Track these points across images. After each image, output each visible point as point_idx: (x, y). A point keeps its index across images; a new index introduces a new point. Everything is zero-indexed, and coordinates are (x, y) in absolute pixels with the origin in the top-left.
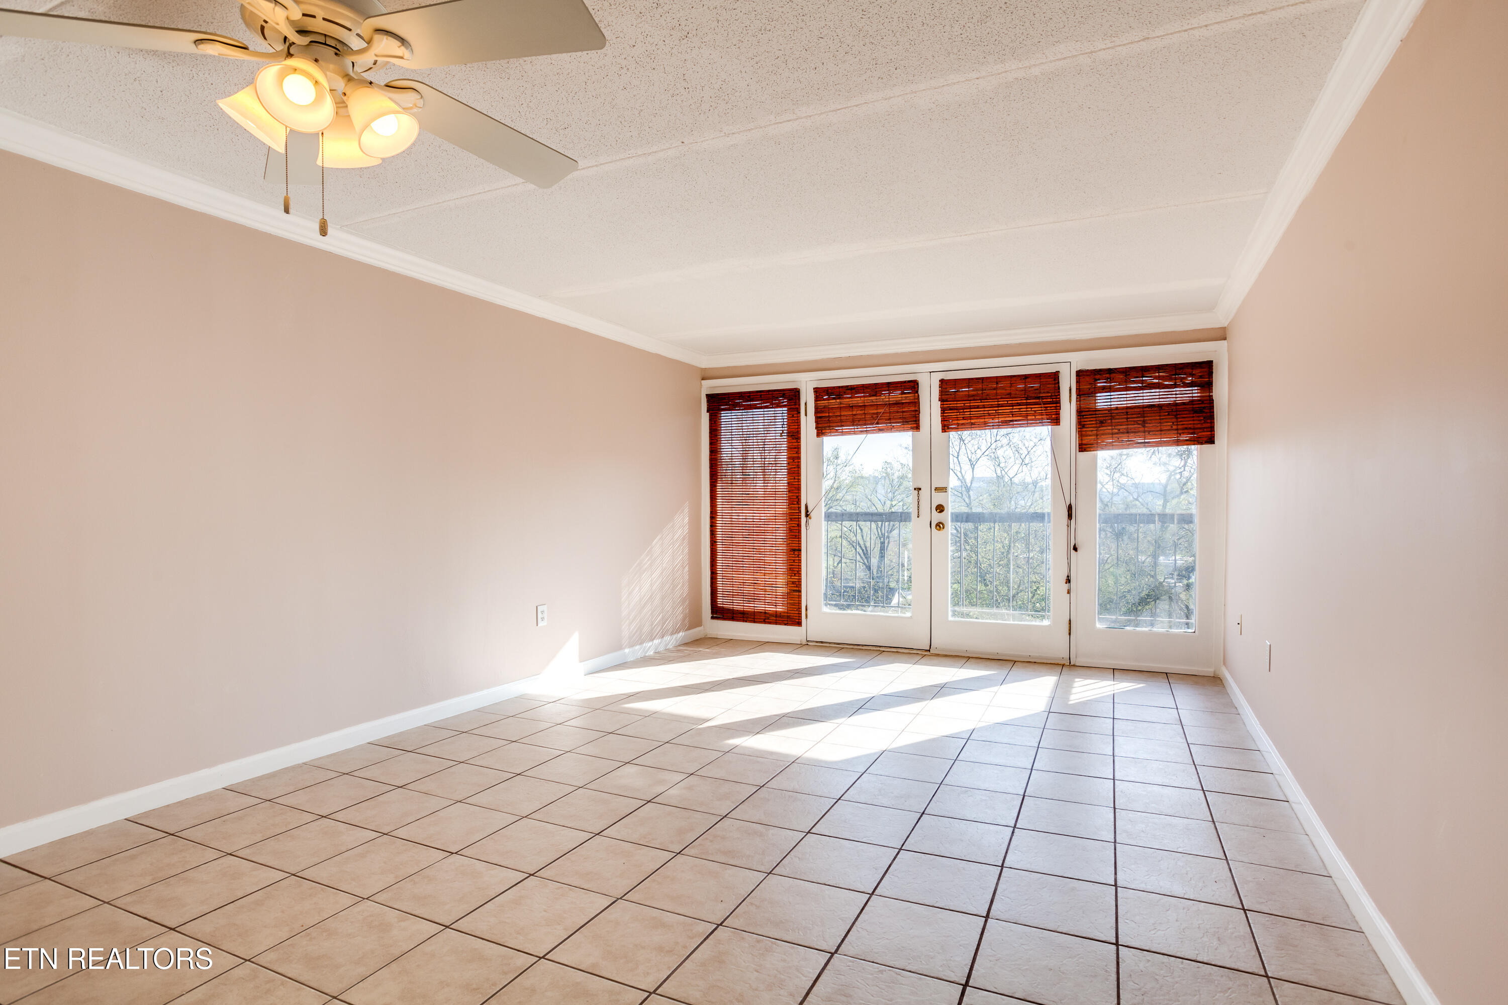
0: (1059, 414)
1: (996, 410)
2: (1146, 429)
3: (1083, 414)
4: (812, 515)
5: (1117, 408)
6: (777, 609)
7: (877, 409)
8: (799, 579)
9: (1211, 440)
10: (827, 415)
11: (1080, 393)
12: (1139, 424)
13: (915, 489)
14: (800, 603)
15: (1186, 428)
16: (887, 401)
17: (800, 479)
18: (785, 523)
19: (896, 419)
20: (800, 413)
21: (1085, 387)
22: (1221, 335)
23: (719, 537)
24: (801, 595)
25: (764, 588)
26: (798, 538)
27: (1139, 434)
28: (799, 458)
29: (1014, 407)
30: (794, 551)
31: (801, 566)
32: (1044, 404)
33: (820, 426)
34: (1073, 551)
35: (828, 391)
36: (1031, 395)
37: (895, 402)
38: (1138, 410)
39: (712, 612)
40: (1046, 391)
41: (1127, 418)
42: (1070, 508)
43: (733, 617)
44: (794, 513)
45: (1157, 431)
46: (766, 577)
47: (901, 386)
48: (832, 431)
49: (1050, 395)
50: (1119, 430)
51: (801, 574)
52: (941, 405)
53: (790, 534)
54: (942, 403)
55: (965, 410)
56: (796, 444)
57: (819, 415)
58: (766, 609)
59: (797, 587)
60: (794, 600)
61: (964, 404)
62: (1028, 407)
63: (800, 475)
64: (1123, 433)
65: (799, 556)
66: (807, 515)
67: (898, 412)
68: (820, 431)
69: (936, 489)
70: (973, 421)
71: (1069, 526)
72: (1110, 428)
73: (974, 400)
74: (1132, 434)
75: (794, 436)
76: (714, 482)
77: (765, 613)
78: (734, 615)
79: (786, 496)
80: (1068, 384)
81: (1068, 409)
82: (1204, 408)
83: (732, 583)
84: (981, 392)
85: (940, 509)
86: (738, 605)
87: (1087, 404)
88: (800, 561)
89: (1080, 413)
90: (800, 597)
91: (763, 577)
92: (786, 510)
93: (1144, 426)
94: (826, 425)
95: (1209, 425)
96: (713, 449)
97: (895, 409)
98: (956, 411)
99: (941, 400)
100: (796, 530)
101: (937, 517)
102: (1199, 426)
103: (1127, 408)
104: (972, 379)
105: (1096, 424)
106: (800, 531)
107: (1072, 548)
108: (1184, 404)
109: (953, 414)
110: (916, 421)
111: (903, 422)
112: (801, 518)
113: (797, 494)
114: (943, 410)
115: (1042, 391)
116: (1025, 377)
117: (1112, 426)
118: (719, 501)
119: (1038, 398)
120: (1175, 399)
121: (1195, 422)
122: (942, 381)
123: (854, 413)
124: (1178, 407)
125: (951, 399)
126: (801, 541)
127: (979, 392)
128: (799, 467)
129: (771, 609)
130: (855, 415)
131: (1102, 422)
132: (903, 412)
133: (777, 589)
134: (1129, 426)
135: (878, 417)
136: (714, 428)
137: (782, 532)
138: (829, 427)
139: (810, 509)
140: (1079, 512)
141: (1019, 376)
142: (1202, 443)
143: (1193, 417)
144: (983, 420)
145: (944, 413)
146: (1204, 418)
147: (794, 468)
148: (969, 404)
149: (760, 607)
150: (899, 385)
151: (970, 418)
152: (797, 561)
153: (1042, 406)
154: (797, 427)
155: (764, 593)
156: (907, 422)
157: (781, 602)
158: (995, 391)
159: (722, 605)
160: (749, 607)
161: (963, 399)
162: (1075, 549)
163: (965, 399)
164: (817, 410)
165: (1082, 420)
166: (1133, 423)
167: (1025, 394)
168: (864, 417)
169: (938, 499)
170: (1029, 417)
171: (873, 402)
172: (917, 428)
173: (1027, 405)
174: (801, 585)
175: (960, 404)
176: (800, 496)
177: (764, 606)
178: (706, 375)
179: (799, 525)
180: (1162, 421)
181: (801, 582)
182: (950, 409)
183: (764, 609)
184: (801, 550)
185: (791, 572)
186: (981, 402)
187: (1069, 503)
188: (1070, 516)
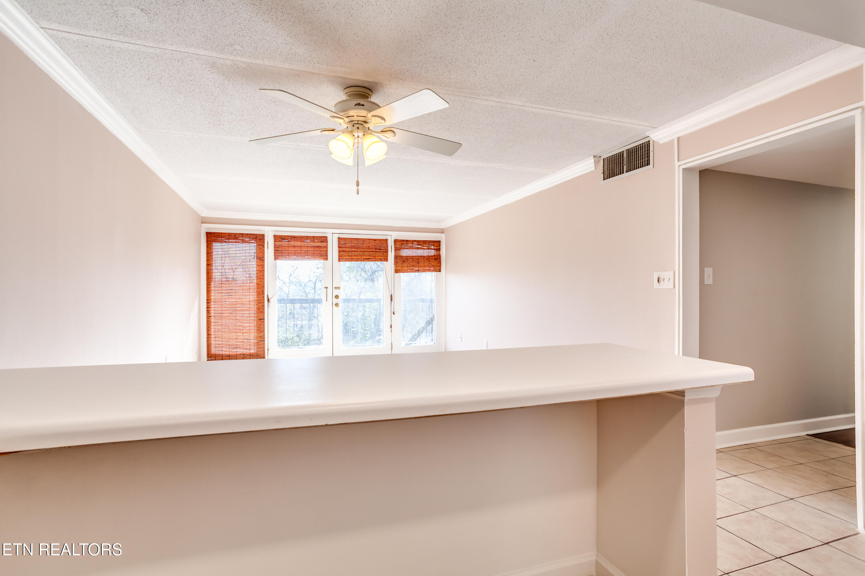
0: (388, 257)
1: (363, 253)
2: (419, 265)
3: (397, 257)
4: (271, 301)
5: (409, 256)
6: (251, 352)
7: (308, 249)
8: (263, 335)
9: (440, 271)
10: (281, 249)
11: (396, 249)
12: (417, 263)
13: (325, 288)
14: (264, 347)
15: (432, 266)
16: (313, 245)
17: (264, 282)
18: (256, 305)
19: (317, 254)
20: (264, 247)
21: (398, 246)
22: (442, 231)
23: (212, 314)
24: (265, 343)
25: (242, 341)
26: (263, 313)
27: (417, 267)
28: (264, 271)
29: (370, 253)
30: (261, 320)
31: (264, 327)
32: (382, 252)
33: (276, 255)
34: (393, 314)
35: (281, 237)
36: (377, 248)
37: (317, 246)
38: (417, 257)
39: (208, 357)
40: (383, 247)
41: (413, 260)
42: (391, 296)
43: (222, 359)
44: (260, 299)
45: (423, 266)
46: (244, 335)
47: (320, 239)
48: (283, 258)
49: (385, 248)
50: (410, 265)
51: (265, 332)
52: (339, 249)
53: (258, 311)
54: (339, 248)
55: (349, 252)
56: (262, 263)
57: (276, 249)
58: (244, 352)
59: (262, 339)
60: (261, 346)
61: (349, 249)
62: (376, 253)
63: (264, 280)
64: (411, 266)
65: (263, 322)
66: (268, 301)
67: (318, 251)
68: (276, 258)
69: (335, 288)
70: (352, 257)
71: (391, 304)
72: (407, 264)
73: (354, 248)
74: (414, 267)
75: (261, 259)
76: (209, 282)
77: (243, 354)
78: (223, 358)
79: (256, 290)
80: (391, 244)
81: (391, 255)
82: (438, 258)
83: (222, 339)
84: (357, 245)
85: (337, 297)
86: (226, 351)
87: (398, 253)
88: (264, 325)
89: (396, 257)
90: (264, 344)
91: (242, 335)
92: (256, 298)
93: (419, 264)
94: (280, 254)
95: (439, 265)
96: (209, 263)
97: (317, 249)
98: (345, 252)
99: (339, 247)
100: (262, 308)
101: (335, 301)
102: (436, 265)
103: (413, 256)
104: (353, 239)
105: (402, 262)
106: (264, 309)
107: (392, 313)
108: (432, 256)
109: (344, 254)
110: (326, 256)
111: (320, 256)
112: (264, 302)
113: (262, 290)
114: (339, 252)
115: (382, 247)
116: (375, 240)
117: (407, 263)
118: (213, 293)
119: (380, 249)
120: (428, 254)
121: (435, 263)
122: (339, 238)
123: (296, 249)
124: (430, 257)
125: (343, 247)
126: (264, 314)
127: (356, 245)
128: (263, 275)
129: (248, 352)
130: (296, 250)
131: (404, 261)
132: (320, 251)
133: (251, 340)
134: (414, 264)
135: (308, 252)
136: (210, 251)
137: (253, 310)
138: (282, 255)
139: (270, 297)
140: (395, 298)
141: (372, 239)
142: (437, 272)
143: (434, 261)
144: (357, 257)
145: (340, 253)
146: (438, 262)
147: (261, 276)
148: (351, 250)
149: (240, 351)
150: (319, 238)
151: (351, 256)
152: (263, 325)
153: (382, 253)
154: (262, 254)
155: (242, 343)
156: (322, 256)
157: (253, 348)
158: (363, 245)
159: (215, 353)
160: (233, 352)
161: (348, 247)
162: (394, 313)
163: (350, 247)
164: (275, 247)
165: (397, 260)
166: (415, 262)
167: (375, 247)
168: (301, 252)
169: (336, 292)
170: (376, 257)
171: (306, 245)
172: (327, 259)
173: (375, 252)
174: (265, 338)
175: (347, 250)
176: (264, 291)
177: (243, 351)
178: (204, 221)
179: (263, 306)
180: (425, 262)
181: (265, 336)
182: (343, 251)
183: (243, 352)
184: (264, 319)
185: (259, 331)
186: (357, 249)
187: (391, 295)
188: (391, 300)
